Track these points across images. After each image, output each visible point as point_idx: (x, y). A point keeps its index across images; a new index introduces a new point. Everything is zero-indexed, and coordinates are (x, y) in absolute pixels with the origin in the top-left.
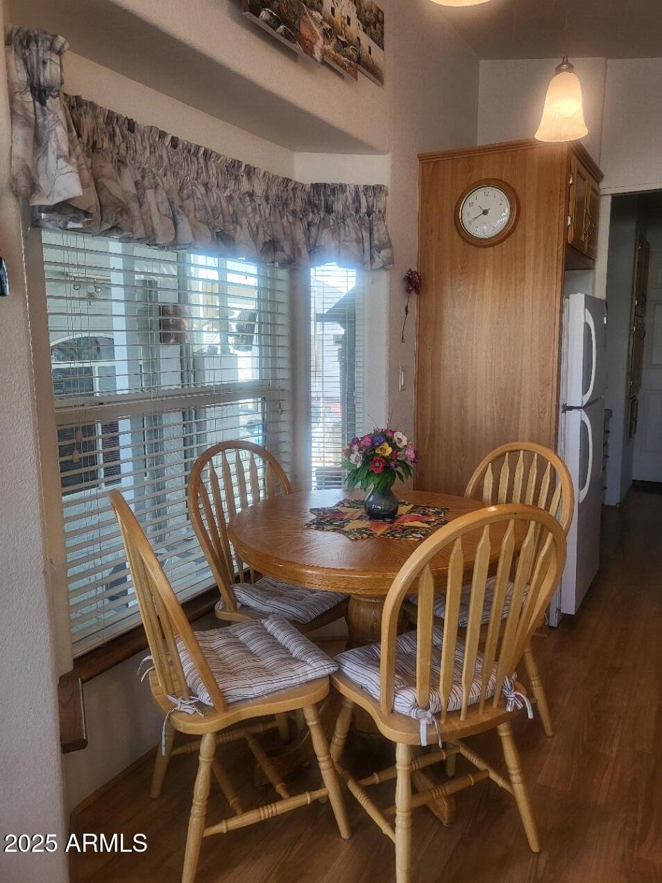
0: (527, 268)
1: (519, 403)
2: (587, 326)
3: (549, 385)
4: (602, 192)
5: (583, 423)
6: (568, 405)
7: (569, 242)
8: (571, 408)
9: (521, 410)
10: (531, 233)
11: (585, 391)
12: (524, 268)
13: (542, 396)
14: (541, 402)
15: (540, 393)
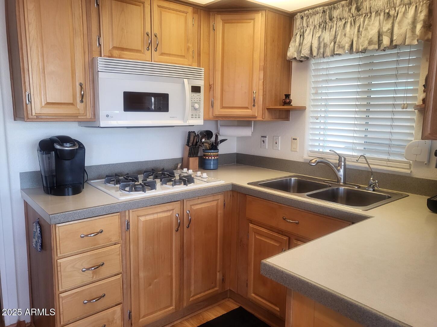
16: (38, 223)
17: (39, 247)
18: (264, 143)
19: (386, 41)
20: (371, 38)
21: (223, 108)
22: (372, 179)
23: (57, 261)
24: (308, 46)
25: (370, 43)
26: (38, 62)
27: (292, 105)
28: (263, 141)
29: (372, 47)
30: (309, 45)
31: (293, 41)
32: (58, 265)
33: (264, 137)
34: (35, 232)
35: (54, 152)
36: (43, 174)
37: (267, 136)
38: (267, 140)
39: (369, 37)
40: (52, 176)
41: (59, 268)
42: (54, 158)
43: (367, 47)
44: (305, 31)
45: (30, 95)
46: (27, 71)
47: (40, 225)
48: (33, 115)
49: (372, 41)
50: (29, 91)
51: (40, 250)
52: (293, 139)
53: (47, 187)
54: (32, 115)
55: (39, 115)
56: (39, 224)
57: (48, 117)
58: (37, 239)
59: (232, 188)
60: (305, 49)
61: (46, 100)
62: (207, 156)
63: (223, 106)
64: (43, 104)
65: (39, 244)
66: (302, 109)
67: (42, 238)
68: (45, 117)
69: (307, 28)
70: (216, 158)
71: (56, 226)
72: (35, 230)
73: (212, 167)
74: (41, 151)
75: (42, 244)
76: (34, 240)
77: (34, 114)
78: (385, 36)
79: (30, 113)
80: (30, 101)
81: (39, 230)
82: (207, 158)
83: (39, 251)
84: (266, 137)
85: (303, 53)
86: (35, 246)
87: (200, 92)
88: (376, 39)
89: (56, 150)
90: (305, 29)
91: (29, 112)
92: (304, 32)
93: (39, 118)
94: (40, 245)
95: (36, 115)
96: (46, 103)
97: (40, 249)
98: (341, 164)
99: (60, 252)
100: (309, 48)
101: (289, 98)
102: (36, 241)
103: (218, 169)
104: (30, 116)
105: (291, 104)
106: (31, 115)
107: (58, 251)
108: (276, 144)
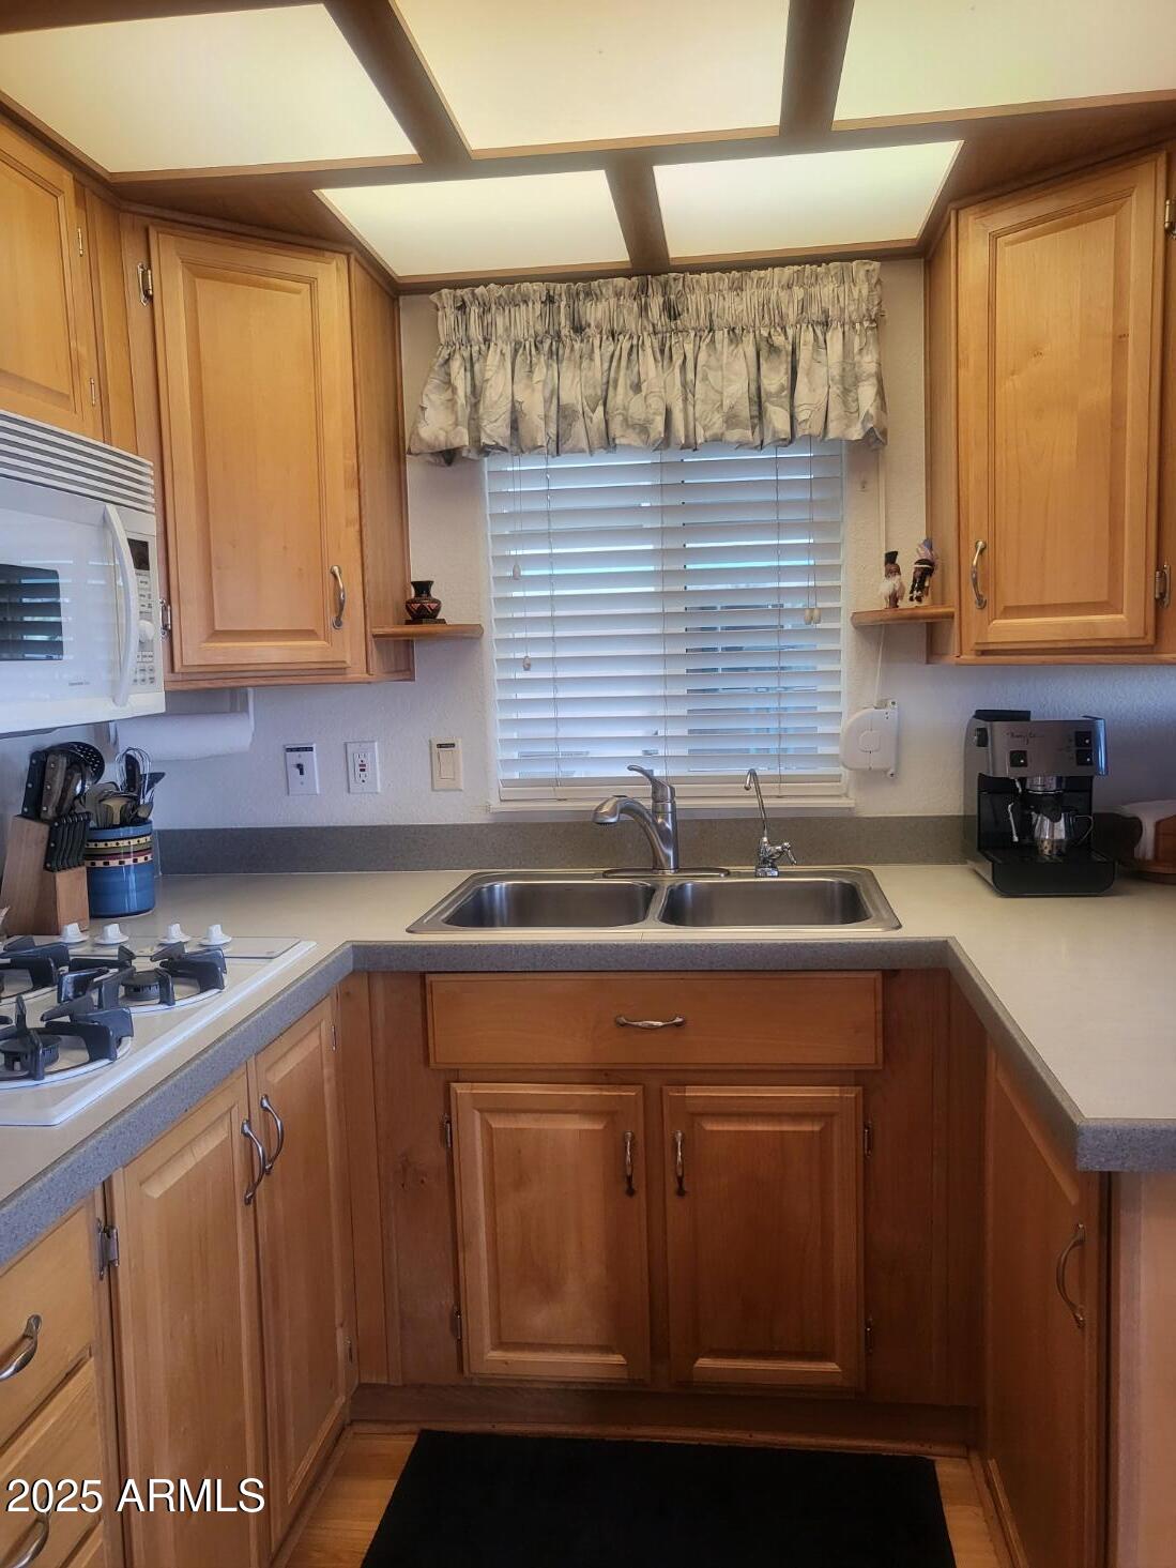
18: (302, 773)
19: (778, 419)
20: (732, 408)
21: (216, 635)
22: (765, 839)
24: (504, 409)
25: (731, 420)
27: (443, 621)
28: (300, 767)
29: (735, 435)
30: (505, 406)
31: (435, 388)
33: (298, 750)
37: (314, 746)
38: (313, 761)
39: (727, 403)
43: (722, 434)
44: (475, 355)
49: (735, 416)
52: (440, 746)
59: (355, 962)
60: (496, 421)
62: (115, 856)
63: (217, 628)
66: (468, 637)
69: (482, 346)
70: (141, 860)
73: (133, 900)
78: (777, 406)
82: (114, 863)
84: (311, 749)
85: (488, 432)
87: (148, 569)
88: (745, 411)
90: (476, 348)
92: (474, 359)
98: (664, 807)
100: (507, 417)
101: (429, 594)
103: (157, 906)
105: (438, 618)
108: (364, 770)
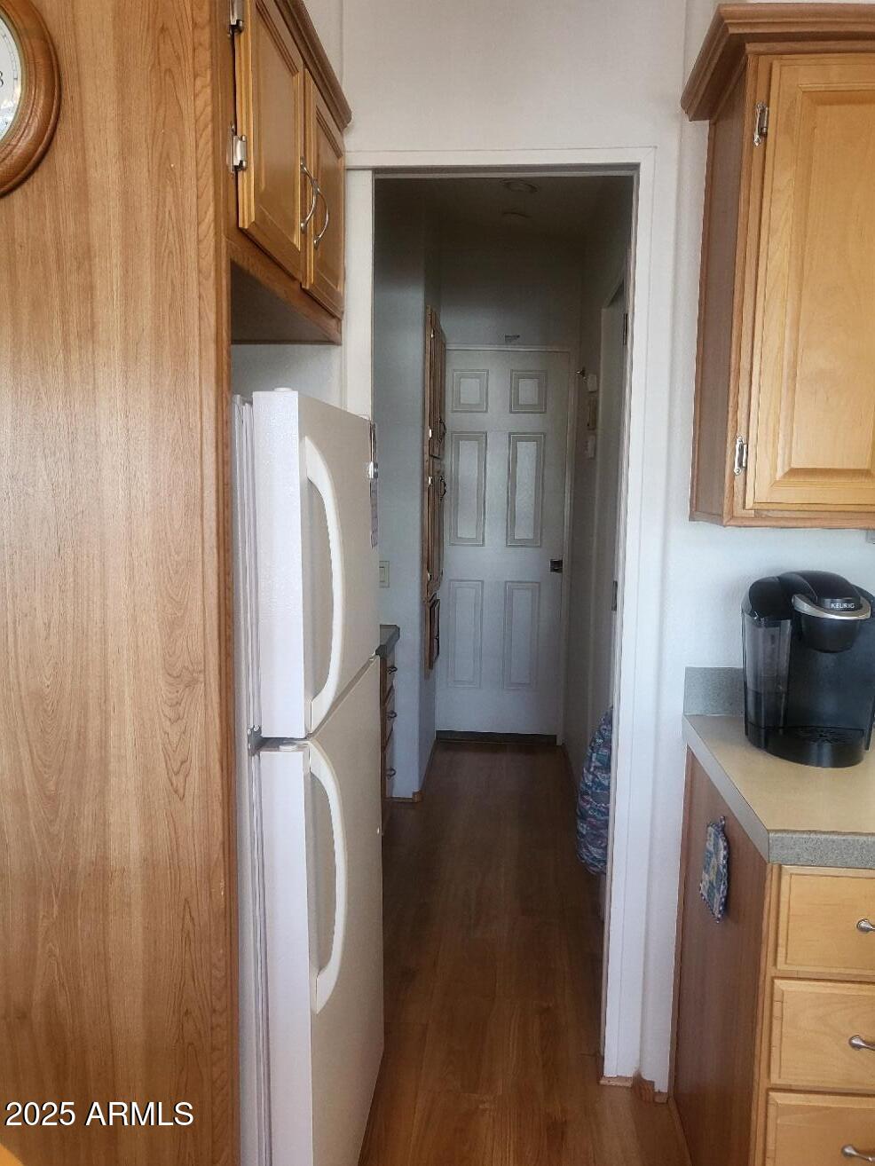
0: (100, 294)
1: (103, 744)
2: (310, 490)
3: (195, 681)
4: (352, 159)
5: (313, 784)
6: (265, 734)
7: (245, 224)
8: (275, 743)
9: (113, 766)
10: (105, 172)
11: (315, 683)
12: (89, 290)
13: (172, 722)
14: (175, 739)
15: (167, 710)
16: (723, 830)
17: (717, 908)
23: (773, 982)
26: (781, 348)
32: (776, 998)
34: (711, 853)
35: (789, 621)
36: (750, 685)
40: (777, 693)
41: (777, 1006)
42: (788, 639)
45: (745, 446)
46: (748, 377)
47: (727, 840)
48: (747, 508)
50: (745, 437)
51: (719, 916)
53: (757, 726)
54: (744, 507)
55: (766, 507)
56: (725, 835)
57: (787, 514)
58: (713, 877)
61: (790, 463)
64: (779, 474)
65: (718, 898)
67: (729, 880)
68: (780, 514)
71: (783, 870)
72: (711, 849)
74: (752, 614)
75: (727, 898)
76: (707, 877)
77: (749, 504)
79: (741, 501)
80: (744, 465)
81: (724, 858)
83: (719, 919)
86: (705, 894)
89: (797, 617)
91: (738, 499)
93: (763, 517)
94: (723, 900)
95: (757, 507)
96: (787, 469)
97: (720, 911)
99: (786, 957)
102: (711, 883)
104: (738, 511)
106: (741, 505)
107: (781, 950)
